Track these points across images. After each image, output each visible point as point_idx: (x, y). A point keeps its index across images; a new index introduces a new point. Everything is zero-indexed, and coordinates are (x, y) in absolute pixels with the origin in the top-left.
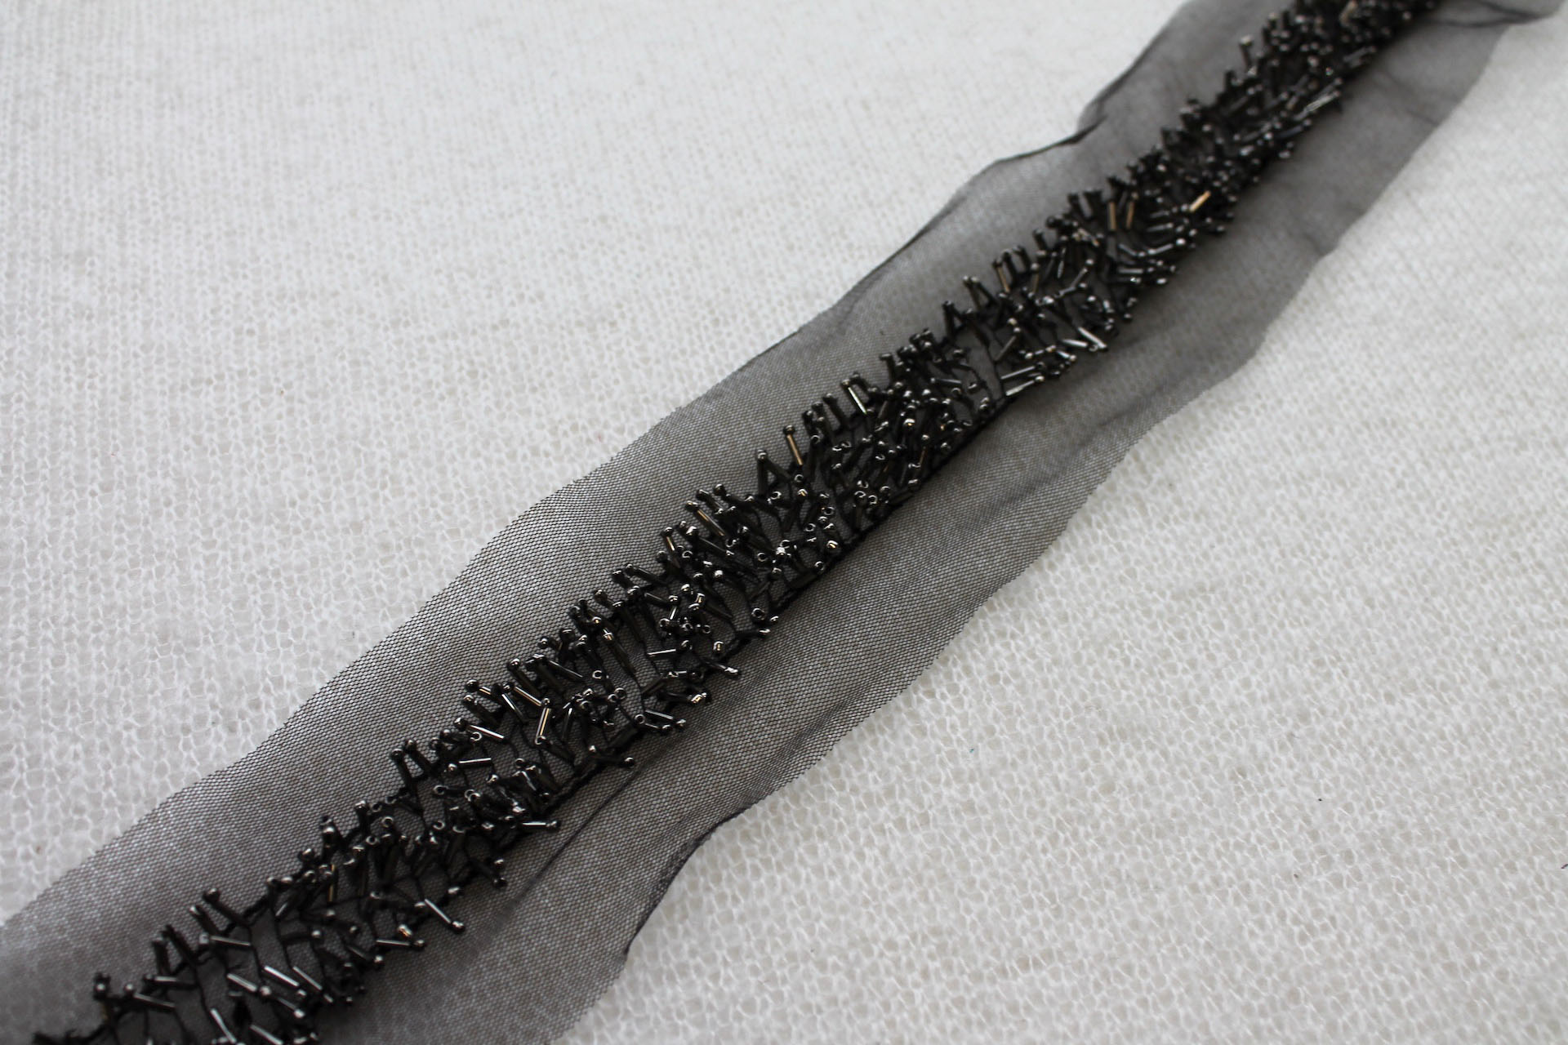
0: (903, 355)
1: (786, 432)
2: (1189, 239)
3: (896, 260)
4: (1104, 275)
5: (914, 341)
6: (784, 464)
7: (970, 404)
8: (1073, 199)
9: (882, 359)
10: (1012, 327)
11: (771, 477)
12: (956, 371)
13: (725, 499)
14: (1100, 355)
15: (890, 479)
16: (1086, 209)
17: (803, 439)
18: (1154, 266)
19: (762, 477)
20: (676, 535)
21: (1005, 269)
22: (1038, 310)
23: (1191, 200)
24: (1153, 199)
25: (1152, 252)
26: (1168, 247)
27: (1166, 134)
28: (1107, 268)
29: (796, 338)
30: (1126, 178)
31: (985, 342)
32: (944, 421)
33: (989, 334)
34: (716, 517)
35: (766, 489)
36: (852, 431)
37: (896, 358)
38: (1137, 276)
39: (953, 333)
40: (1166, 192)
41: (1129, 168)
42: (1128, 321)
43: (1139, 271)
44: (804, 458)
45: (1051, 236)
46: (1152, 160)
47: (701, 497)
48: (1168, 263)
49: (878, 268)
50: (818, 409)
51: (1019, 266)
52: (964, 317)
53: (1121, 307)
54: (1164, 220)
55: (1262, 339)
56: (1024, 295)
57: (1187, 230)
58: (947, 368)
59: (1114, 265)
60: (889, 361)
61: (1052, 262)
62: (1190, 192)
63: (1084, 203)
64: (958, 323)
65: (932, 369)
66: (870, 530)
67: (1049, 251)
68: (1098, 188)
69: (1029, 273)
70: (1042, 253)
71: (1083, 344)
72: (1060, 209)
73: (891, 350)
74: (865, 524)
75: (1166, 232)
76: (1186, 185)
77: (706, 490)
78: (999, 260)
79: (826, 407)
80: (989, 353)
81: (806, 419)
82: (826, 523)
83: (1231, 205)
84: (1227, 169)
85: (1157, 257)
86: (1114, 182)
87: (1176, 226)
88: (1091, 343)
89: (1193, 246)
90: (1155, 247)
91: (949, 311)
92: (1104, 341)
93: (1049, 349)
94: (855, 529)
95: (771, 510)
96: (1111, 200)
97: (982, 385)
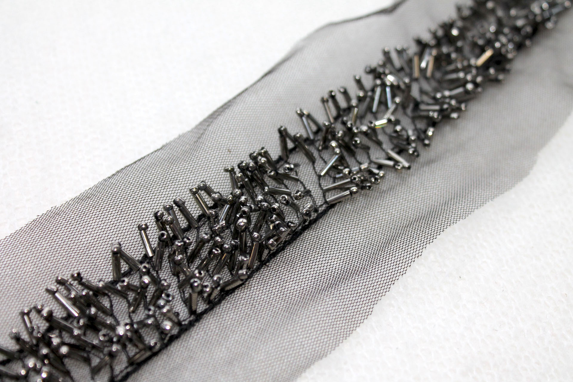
0: (244, 169)
1: (140, 228)
2: (476, 85)
3: (244, 94)
4: (409, 111)
5: (254, 158)
6: (137, 256)
7: (296, 208)
8: (386, 54)
9: (226, 170)
10: (333, 148)
11: (124, 267)
12: (286, 182)
13: (81, 283)
14: (404, 171)
15: (226, 269)
16: (397, 62)
17: (154, 233)
18: (449, 104)
19: (117, 266)
20: (33, 314)
21: (331, 104)
22: (354, 135)
23: (478, 56)
24: (448, 55)
25: (447, 93)
26: (460, 90)
27: (459, 9)
28: (411, 106)
29: (158, 153)
30: (427, 37)
31: (313, 161)
32: (273, 222)
33: (316, 154)
34: (70, 299)
35: (119, 276)
36: (198, 228)
37: (237, 170)
38: (434, 111)
39: (287, 153)
40: (459, 50)
41: (430, 31)
42: (428, 145)
43: (437, 107)
44: (153, 251)
45: (368, 81)
46: (447, 27)
47: (61, 282)
48: (460, 102)
49: (230, 101)
50: (169, 209)
51: (343, 104)
52: (295, 139)
53: (423, 136)
54: (457, 70)
55: (534, 162)
56: (344, 123)
57: (475, 77)
58: (279, 178)
59: (417, 105)
60: (232, 171)
61: (368, 100)
62: (477, 51)
63: (394, 56)
64: (290, 145)
65: (267, 180)
66: (205, 312)
67: (365, 91)
68: (405, 46)
69: (349, 109)
70: (361, 94)
71: (391, 163)
72: (377, 60)
73: (234, 163)
74: (201, 307)
75: (458, 79)
76: (474, 45)
77: (66, 276)
78: (326, 96)
79: (175, 208)
80: (314, 168)
81: (158, 218)
82: (163, 307)
83: (509, 61)
84: (506, 35)
85: (451, 97)
86: (419, 42)
87: (466, 74)
88: (397, 162)
89: (479, 89)
90: (450, 90)
91: (283, 134)
92: (408, 161)
93: (363, 167)
94: (192, 312)
95: (123, 294)
96: (415, 54)
97: (308, 193)
